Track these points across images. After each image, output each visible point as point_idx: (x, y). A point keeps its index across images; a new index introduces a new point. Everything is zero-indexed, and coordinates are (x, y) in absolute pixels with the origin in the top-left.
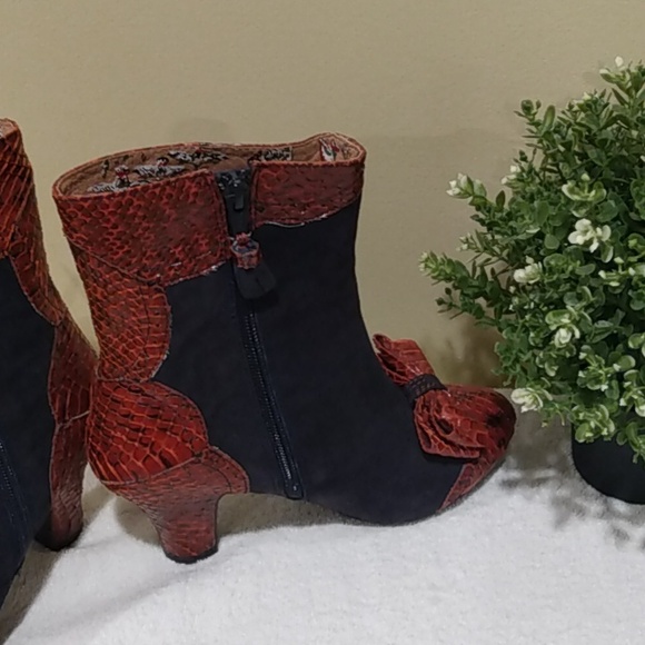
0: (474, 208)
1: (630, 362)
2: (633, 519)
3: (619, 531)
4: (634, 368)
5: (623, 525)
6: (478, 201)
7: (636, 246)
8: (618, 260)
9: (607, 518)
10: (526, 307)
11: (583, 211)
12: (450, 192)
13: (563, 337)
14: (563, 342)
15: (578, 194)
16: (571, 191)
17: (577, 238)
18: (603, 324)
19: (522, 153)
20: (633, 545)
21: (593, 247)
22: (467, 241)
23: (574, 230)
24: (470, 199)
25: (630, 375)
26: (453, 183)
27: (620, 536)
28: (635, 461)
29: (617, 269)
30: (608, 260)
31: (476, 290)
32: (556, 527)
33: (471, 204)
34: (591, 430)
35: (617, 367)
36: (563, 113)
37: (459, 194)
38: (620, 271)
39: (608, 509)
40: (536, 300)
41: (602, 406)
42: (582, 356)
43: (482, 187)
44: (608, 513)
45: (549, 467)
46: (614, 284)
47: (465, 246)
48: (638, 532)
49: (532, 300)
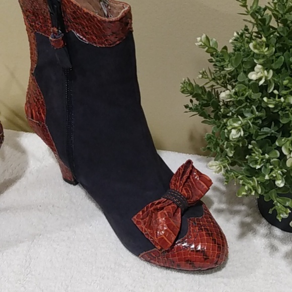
0: (209, 54)
1: (277, 154)
2: (283, 241)
3: (273, 246)
4: (278, 158)
5: (276, 243)
6: (211, 50)
7: (287, 84)
8: (276, 92)
9: (269, 238)
10: (228, 115)
11: (261, 61)
12: (196, 44)
13: (234, 135)
14: (234, 137)
15: (258, 49)
16: (255, 47)
17: (253, 76)
18: (266, 129)
19: (246, 26)
20: (279, 255)
21: (261, 83)
22: (203, 73)
23: (253, 70)
24: (207, 48)
25: (274, 161)
26: (199, 39)
27: (273, 248)
28: (270, 212)
29: (275, 98)
30: (270, 92)
31: (205, 102)
32: (239, 238)
33: (207, 51)
34: (246, 191)
35: (267, 156)
36: (269, 3)
37: (201, 45)
38: (277, 99)
39: (270, 233)
40: (233, 111)
41: (254, 178)
42: (250, 146)
43: (216, 43)
44: (270, 235)
45: (243, 205)
46: (271, 106)
47: (200, 76)
48: (284, 248)
49: (231, 111)
